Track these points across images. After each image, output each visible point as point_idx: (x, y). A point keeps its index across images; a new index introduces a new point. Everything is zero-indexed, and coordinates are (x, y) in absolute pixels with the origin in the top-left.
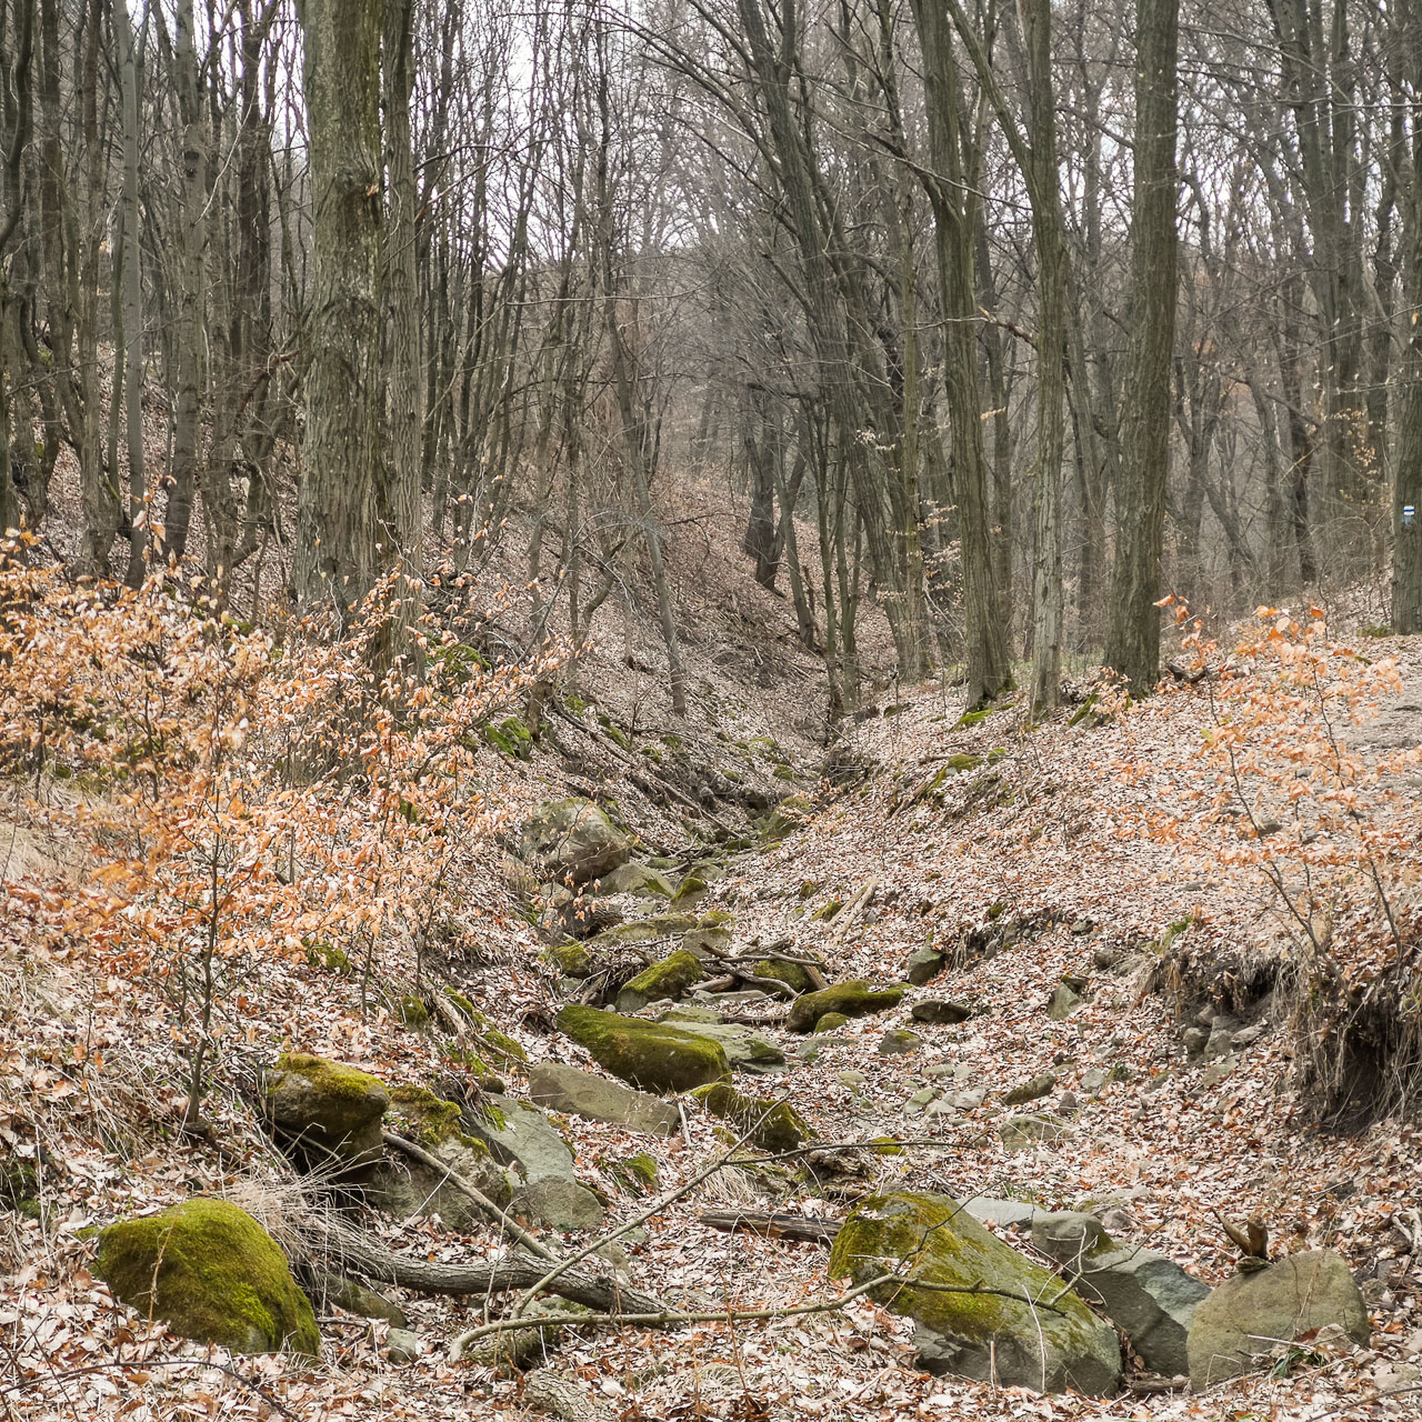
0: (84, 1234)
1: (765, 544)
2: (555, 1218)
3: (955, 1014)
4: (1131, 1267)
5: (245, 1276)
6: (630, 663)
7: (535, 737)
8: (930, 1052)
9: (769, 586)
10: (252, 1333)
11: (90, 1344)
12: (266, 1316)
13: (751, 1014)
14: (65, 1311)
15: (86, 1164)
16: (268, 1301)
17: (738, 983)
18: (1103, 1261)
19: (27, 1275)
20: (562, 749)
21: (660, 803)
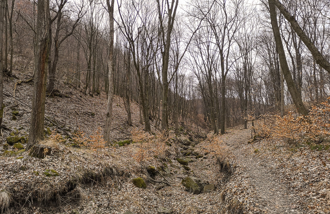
0: (132, 179)
1: (205, 119)
2: (168, 176)
3: (206, 158)
4: (201, 183)
5: (141, 183)
6: (195, 128)
7: (187, 134)
8: (204, 161)
9: (206, 122)
10: (141, 187)
11: (131, 187)
12: (142, 186)
13: (193, 157)
14: (130, 184)
15: (133, 174)
16: (142, 185)
17: (193, 155)
18: (200, 183)
19: (128, 182)
20: (189, 134)
21: (196, 138)
